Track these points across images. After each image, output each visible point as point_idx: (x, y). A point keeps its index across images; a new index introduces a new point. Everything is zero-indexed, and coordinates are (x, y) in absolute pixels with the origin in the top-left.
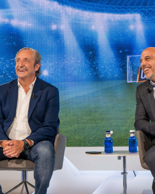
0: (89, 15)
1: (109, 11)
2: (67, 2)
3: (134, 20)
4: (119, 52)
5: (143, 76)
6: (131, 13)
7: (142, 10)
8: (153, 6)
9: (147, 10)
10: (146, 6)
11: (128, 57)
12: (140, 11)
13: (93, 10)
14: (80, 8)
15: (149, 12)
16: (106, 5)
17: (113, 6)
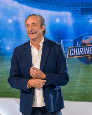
0: (37, 11)
1: (50, 10)
2: (23, 2)
3: (66, 16)
4: (56, 37)
5: (71, 54)
6: (65, 11)
7: (72, 9)
8: (79, 7)
9: (75, 10)
10: (74, 7)
11: (62, 41)
12: (70, 10)
13: (40, 8)
14: (32, 6)
15: (76, 11)
16: (48, 5)
17: (53, 6)
